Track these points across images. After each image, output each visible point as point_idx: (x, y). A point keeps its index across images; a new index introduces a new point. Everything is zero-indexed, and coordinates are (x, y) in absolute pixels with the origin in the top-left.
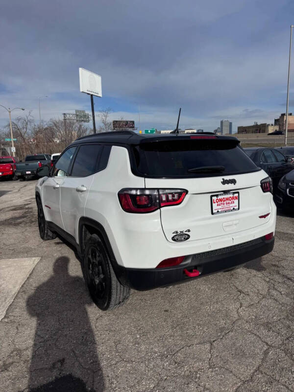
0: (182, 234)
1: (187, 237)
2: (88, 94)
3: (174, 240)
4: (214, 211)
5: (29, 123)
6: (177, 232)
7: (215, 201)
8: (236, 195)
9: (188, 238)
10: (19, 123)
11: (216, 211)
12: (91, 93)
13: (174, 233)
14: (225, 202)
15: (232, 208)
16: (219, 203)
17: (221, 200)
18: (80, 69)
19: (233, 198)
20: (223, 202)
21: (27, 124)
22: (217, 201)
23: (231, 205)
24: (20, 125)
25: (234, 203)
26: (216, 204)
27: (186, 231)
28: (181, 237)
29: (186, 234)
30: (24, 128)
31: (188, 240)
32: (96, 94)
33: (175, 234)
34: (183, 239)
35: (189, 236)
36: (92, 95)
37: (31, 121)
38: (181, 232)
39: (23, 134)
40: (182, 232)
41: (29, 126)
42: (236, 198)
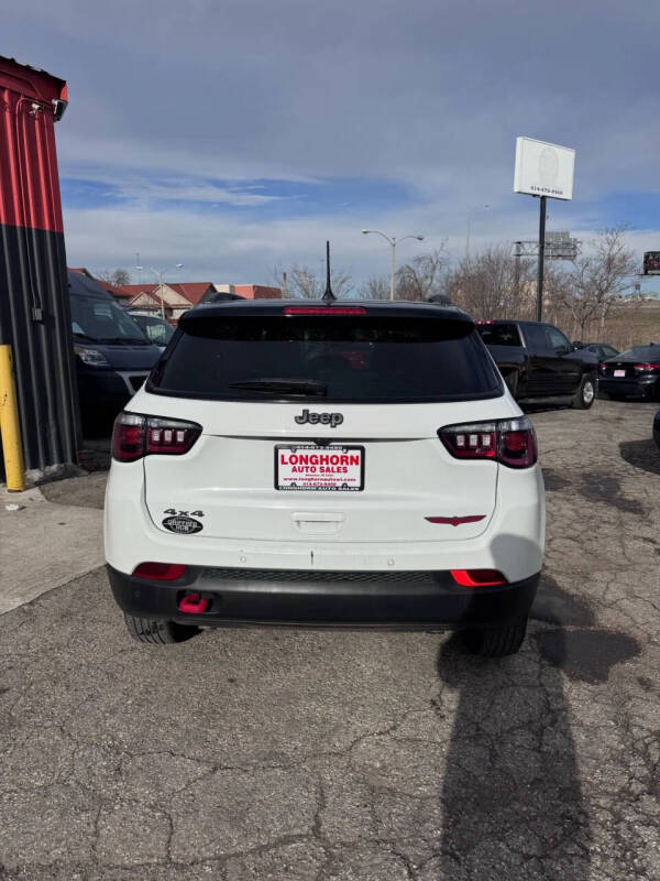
0: (184, 518)
1: (195, 526)
2: (534, 196)
3: (168, 527)
4: (281, 483)
5: (438, 267)
6: (173, 512)
7: (286, 460)
8: (357, 453)
9: (197, 530)
10: (420, 269)
11: (289, 483)
12: (542, 193)
13: (166, 512)
14: (318, 467)
15: (339, 484)
16: (298, 465)
17: (304, 459)
18: (519, 140)
19: (343, 459)
20: (310, 465)
21: (434, 268)
22: (294, 460)
23: (336, 475)
24: (420, 272)
25: (346, 471)
26: (290, 466)
27: (194, 514)
28: (182, 523)
29: (194, 520)
30: (427, 277)
31: (197, 534)
32: (555, 195)
33: (169, 515)
34: (186, 528)
35: (199, 524)
36: (543, 198)
37: (443, 262)
38: (182, 513)
39: (423, 290)
40: (185, 514)
41: (437, 273)
42: (354, 460)
